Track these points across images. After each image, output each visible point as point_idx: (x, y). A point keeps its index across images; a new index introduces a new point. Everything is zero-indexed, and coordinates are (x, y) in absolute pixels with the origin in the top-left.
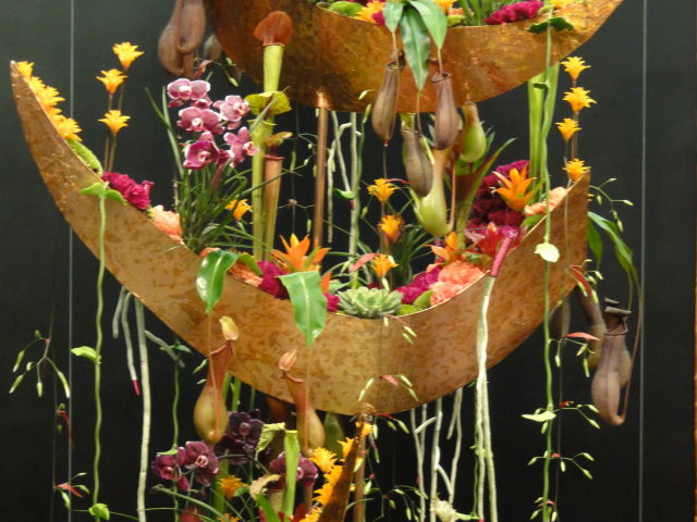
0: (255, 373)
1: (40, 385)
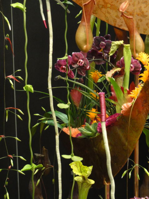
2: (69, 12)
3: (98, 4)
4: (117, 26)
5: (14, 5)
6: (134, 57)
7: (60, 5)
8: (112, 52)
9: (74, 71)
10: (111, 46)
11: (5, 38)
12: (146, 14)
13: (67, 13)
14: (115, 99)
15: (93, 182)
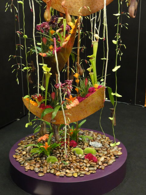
0: (57, 7)
1: (11, 10)
2: (41, 5)
3: (53, 2)
4: (60, 12)
5: (19, 2)
6: (67, 24)
7: (37, 3)
8: (59, 22)
9: (44, 30)
10: (58, 19)
11: (16, 16)
12: (72, 7)
13: (41, 6)
14: (60, 41)
15: (51, 74)
